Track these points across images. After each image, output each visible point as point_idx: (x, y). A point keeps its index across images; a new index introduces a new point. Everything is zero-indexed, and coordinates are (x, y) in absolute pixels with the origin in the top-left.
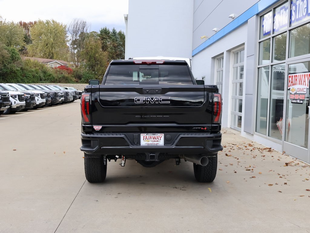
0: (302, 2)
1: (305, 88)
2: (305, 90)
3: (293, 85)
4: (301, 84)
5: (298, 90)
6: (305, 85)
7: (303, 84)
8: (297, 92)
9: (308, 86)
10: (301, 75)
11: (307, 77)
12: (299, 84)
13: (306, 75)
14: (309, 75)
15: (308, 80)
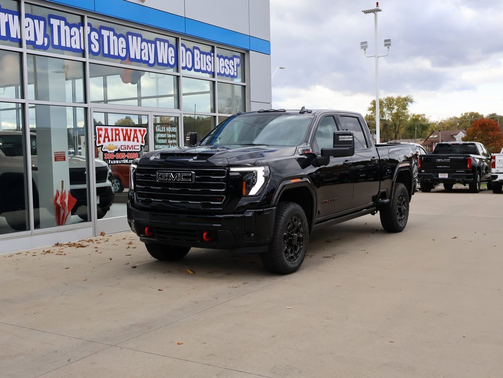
0: (115, 37)
1: (138, 146)
2: (139, 147)
3: (109, 141)
4: (129, 140)
5: (123, 147)
6: (138, 141)
7: (133, 140)
8: (121, 150)
9: (142, 142)
10: (127, 130)
11: (141, 134)
12: (125, 140)
13: (138, 131)
14: (144, 131)
15: (142, 136)
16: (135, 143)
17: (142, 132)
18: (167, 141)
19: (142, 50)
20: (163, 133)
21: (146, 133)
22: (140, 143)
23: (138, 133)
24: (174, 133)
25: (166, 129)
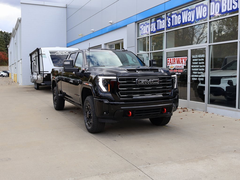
0: (177, 16)
1: (183, 66)
2: (183, 67)
3: (171, 64)
5: (176, 67)
6: (183, 64)
8: (176, 68)
9: (185, 64)
10: (178, 59)
11: (184, 60)
14: (186, 58)
15: (185, 61)
17: (185, 59)
18: (198, 63)
19: (188, 16)
20: (196, 58)
21: (187, 59)
22: (184, 65)
23: (183, 59)
24: (202, 58)
25: (198, 56)
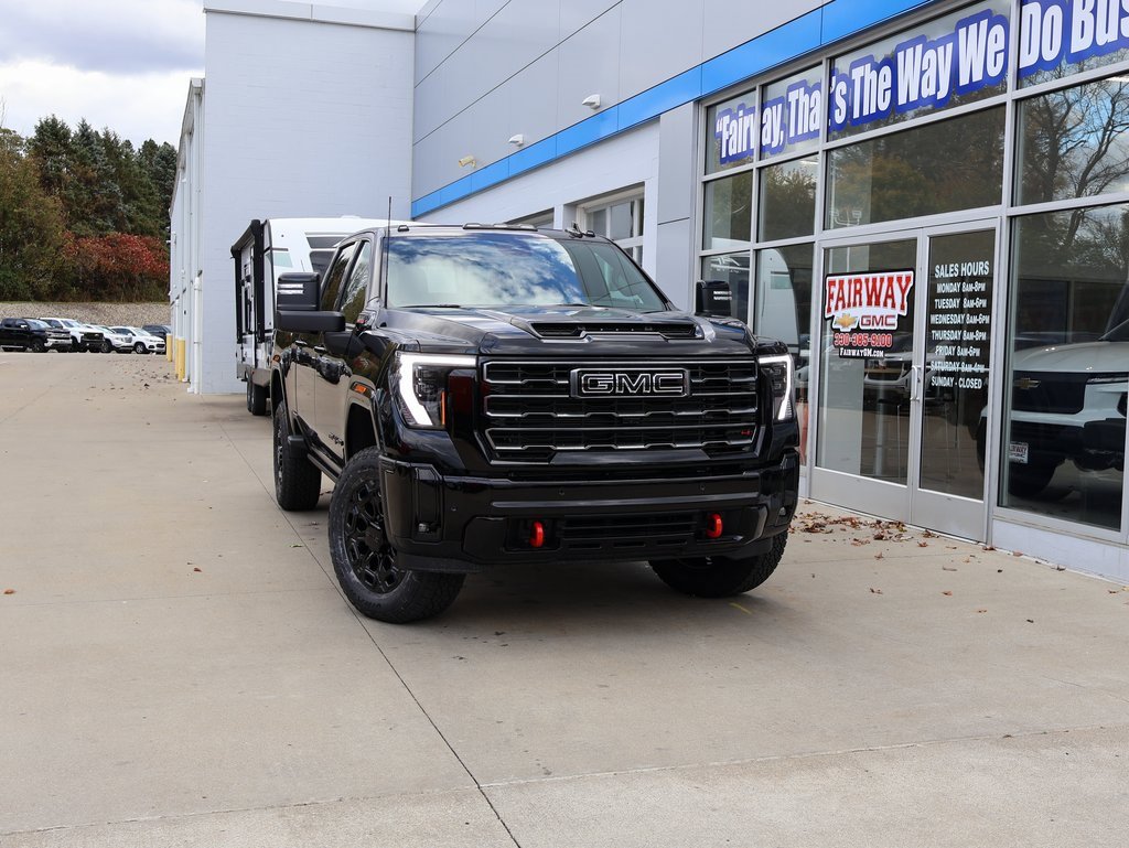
0: (874, 72)
1: (894, 316)
3: (844, 307)
4: (877, 304)
5: (865, 320)
6: (893, 306)
7: (885, 305)
8: (862, 328)
9: (902, 307)
11: (901, 287)
12: (869, 303)
13: (895, 279)
14: (908, 279)
15: (903, 291)
16: (888, 311)
17: (904, 284)
18: (962, 302)
19: (922, 73)
20: (953, 280)
21: (911, 285)
22: (898, 311)
23: (896, 284)
24: (980, 279)
25: (960, 269)
